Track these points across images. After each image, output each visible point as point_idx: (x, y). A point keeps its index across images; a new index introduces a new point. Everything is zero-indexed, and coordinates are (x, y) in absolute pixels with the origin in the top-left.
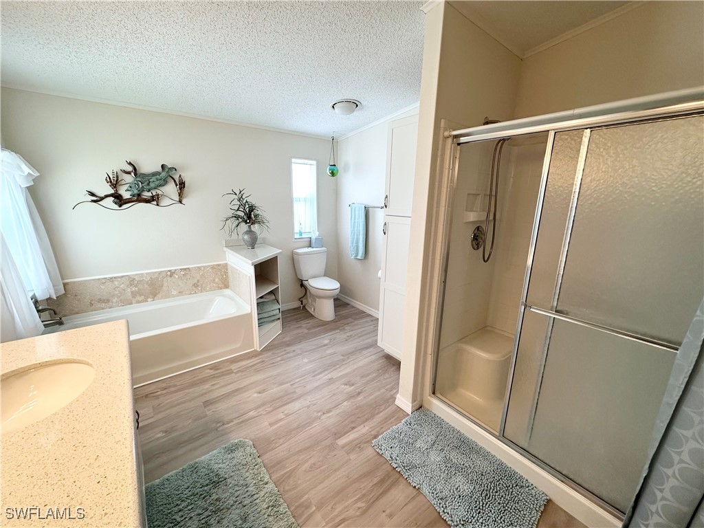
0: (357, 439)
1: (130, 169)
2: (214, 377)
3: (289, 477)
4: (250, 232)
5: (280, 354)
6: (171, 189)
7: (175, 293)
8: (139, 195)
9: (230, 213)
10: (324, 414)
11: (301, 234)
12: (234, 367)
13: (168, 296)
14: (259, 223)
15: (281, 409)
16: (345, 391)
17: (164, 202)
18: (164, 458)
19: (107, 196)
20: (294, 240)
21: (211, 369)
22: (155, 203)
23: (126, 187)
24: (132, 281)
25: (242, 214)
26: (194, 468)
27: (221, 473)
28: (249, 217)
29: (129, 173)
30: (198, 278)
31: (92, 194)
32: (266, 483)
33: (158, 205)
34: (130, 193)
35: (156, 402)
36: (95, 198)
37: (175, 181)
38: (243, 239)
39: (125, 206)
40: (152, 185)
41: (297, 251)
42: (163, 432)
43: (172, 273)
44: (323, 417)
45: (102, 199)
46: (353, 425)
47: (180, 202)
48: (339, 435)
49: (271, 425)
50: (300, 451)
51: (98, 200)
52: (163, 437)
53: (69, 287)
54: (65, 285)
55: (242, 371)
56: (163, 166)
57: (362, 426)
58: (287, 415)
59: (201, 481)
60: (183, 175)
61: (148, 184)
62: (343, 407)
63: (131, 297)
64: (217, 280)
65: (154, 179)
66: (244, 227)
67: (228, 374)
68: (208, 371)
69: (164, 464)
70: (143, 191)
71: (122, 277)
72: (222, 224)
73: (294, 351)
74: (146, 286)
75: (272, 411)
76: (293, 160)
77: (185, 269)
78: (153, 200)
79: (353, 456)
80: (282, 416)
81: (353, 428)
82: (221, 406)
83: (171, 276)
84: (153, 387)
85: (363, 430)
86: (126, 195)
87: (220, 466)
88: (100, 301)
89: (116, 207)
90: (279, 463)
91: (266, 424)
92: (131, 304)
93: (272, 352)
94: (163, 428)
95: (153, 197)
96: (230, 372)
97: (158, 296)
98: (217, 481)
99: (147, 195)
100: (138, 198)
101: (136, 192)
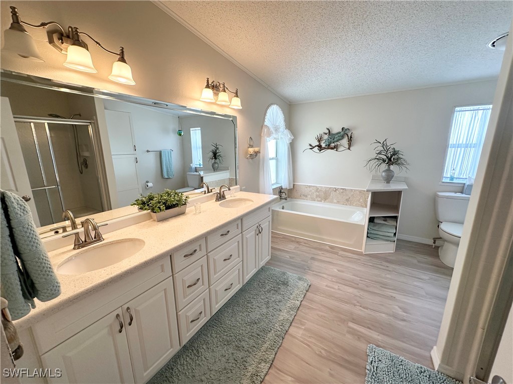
0: (362, 333)
1: (327, 131)
2: (327, 251)
3: (308, 309)
4: (389, 170)
5: (374, 262)
6: (345, 142)
7: (335, 201)
8: (329, 145)
9: (374, 156)
10: (360, 306)
11: (452, 178)
12: (341, 253)
13: (332, 202)
14: (398, 164)
15: (340, 285)
16: (394, 310)
17: (341, 149)
18: (281, 264)
19: (316, 146)
20: (440, 183)
21: (329, 247)
22: (335, 149)
23: (324, 141)
24: (317, 189)
25: (385, 157)
26: (284, 274)
27: (289, 283)
28: (390, 160)
29: (326, 134)
30: (350, 196)
31: (311, 145)
32: (298, 300)
33: (337, 151)
34: (325, 144)
35: (298, 246)
36: (311, 147)
37: (348, 136)
38: (382, 175)
39: (322, 151)
40: (335, 139)
41: (440, 194)
42: (290, 257)
43: (336, 190)
44: (358, 307)
45: (314, 147)
46: (372, 327)
47: (349, 149)
48: (354, 321)
49: (326, 286)
50: (325, 306)
51: (312, 148)
52: (287, 258)
53: (295, 186)
54: (294, 185)
55: (342, 257)
56: (343, 129)
57: (378, 334)
58: (339, 289)
59: (281, 279)
60: (353, 132)
61: (334, 139)
62: (378, 315)
63: (315, 197)
64: (361, 200)
65: (337, 136)
66: (384, 166)
67: (335, 254)
68: (327, 247)
69: (280, 266)
70: (331, 143)
71: (314, 186)
72: (365, 163)
73: (388, 267)
74: (322, 194)
75: (335, 282)
76: (457, 109)
77: (343, 189)
78: (335, 148)
79: (348, 336)
80: (337, 287)
81: (370, 328)
82: (316, 263)
83: (335, 191)
84: (301, 240)
85: (375, 335)
86: (323, 145)
87: (291, 281)
88: (304, 195)
89: (318, 151)
90: (312, 301)
91: (325, 284)
92: (315, 201)
93: (371, 259)
94: (290, 255)
95: (335, 146)
96: (337, 253)
97: (327, 201)
98: (285, 284)
99: (333, 145)
100: (329, 147)
101: (328, 143)
